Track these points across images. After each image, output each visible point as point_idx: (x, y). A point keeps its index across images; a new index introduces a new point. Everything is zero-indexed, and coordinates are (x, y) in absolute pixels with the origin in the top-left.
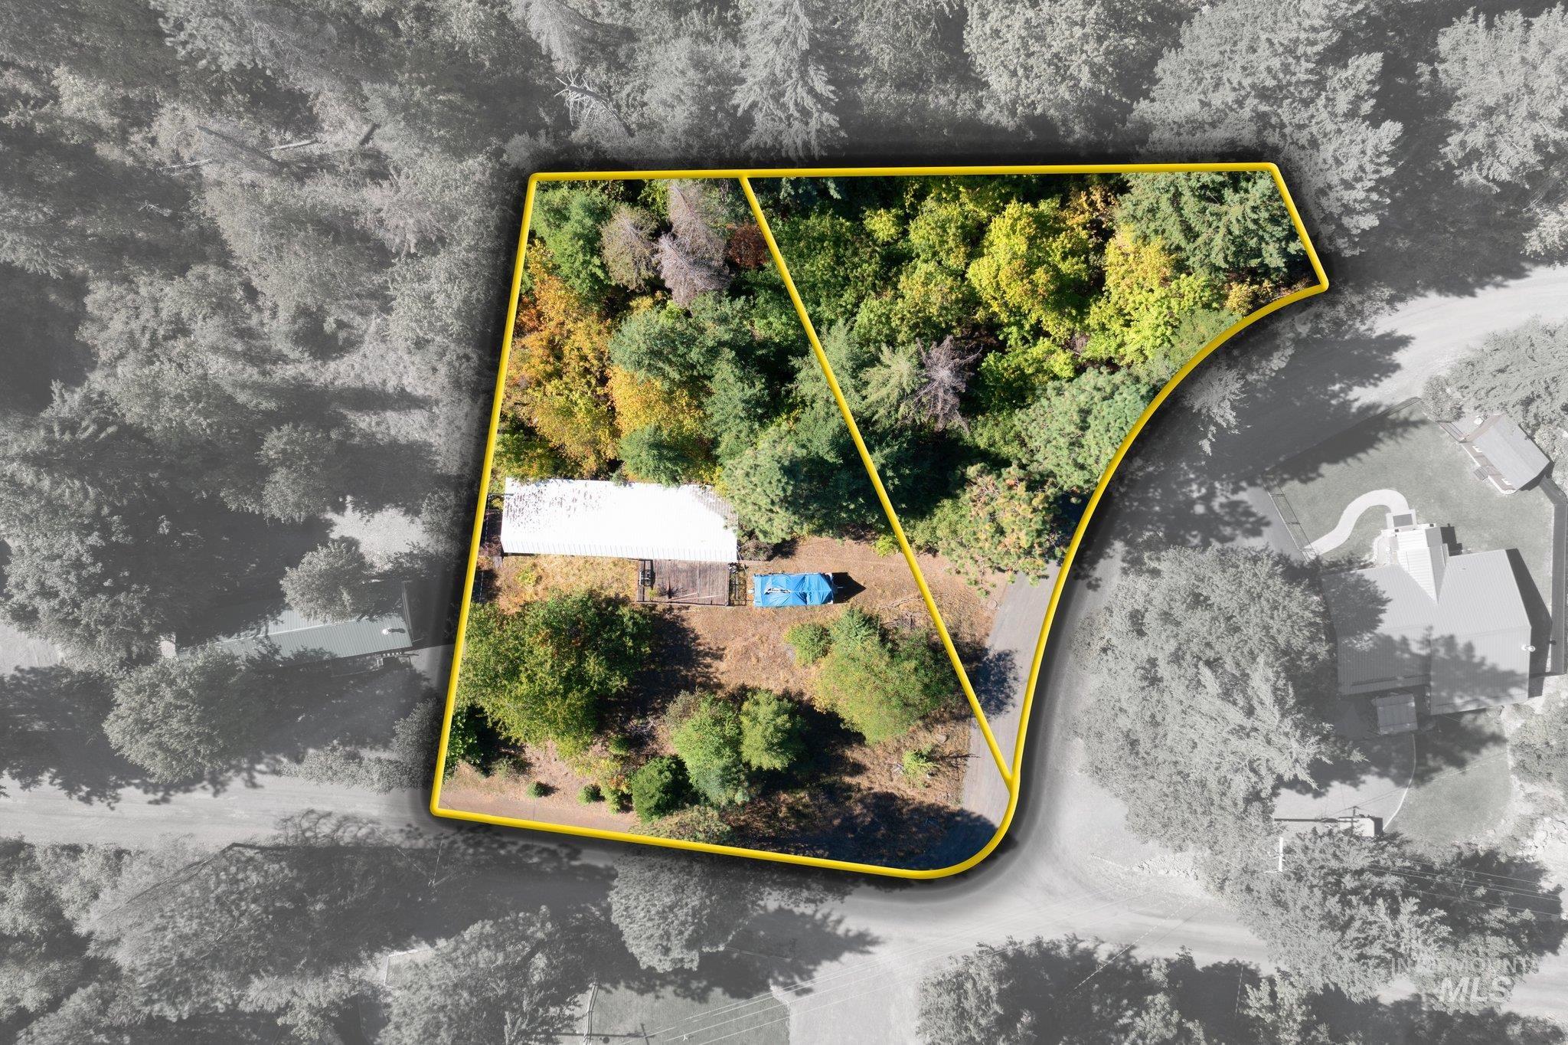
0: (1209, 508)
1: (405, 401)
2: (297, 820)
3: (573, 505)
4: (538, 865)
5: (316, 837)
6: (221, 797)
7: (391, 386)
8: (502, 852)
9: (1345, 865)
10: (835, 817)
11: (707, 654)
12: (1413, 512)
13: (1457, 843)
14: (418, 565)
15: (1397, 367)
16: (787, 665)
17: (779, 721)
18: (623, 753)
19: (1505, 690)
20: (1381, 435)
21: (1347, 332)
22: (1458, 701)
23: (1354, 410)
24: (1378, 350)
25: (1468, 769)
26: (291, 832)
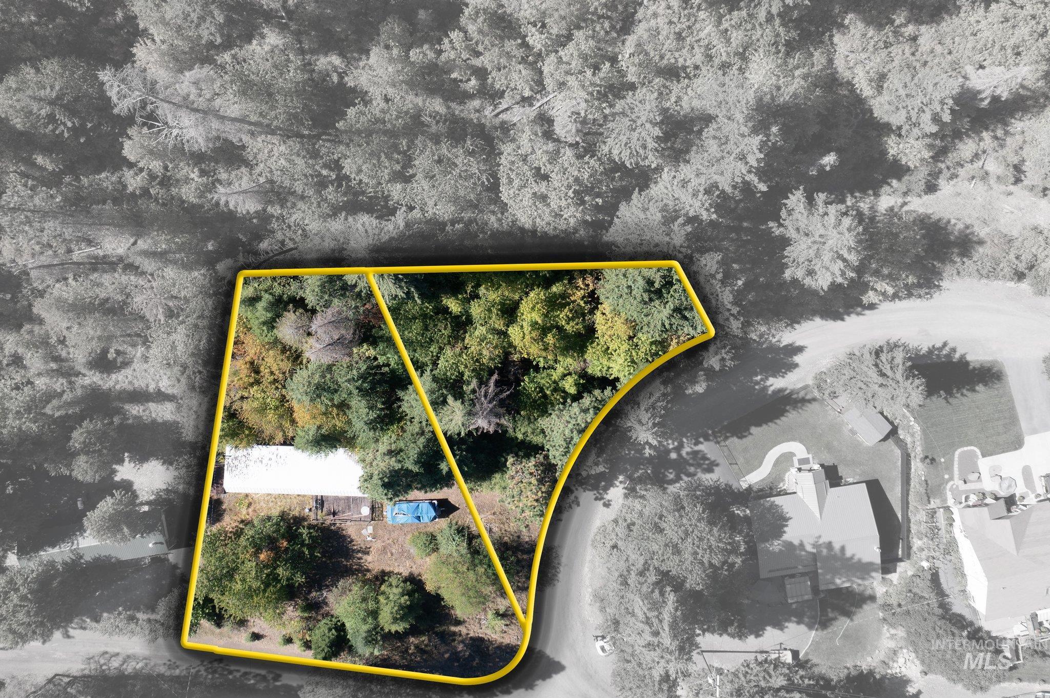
0: (680, 455)
1: (161, 397)
2: (97, 659)
3: (270, 462)
4: (254, 684)
5: (109, 669)
6: (47, 644)
7: (152, 388)
8: (231, 677)
9: (770, 685)
10: (446, 652)
11: (359, 551)
12: (810, 456)
13: (848, 665)
14: (172, 496)
15: (796, 366)
16: (410, 557)
17: (402, 600)
18: (306, 615)
19: (868, 574)
20: (788, 408)
21: (764, 342)
22: (838, 581)
23: (770, 392)
24: (784, 354)
25: (855, 618)
26: (93, 666)
